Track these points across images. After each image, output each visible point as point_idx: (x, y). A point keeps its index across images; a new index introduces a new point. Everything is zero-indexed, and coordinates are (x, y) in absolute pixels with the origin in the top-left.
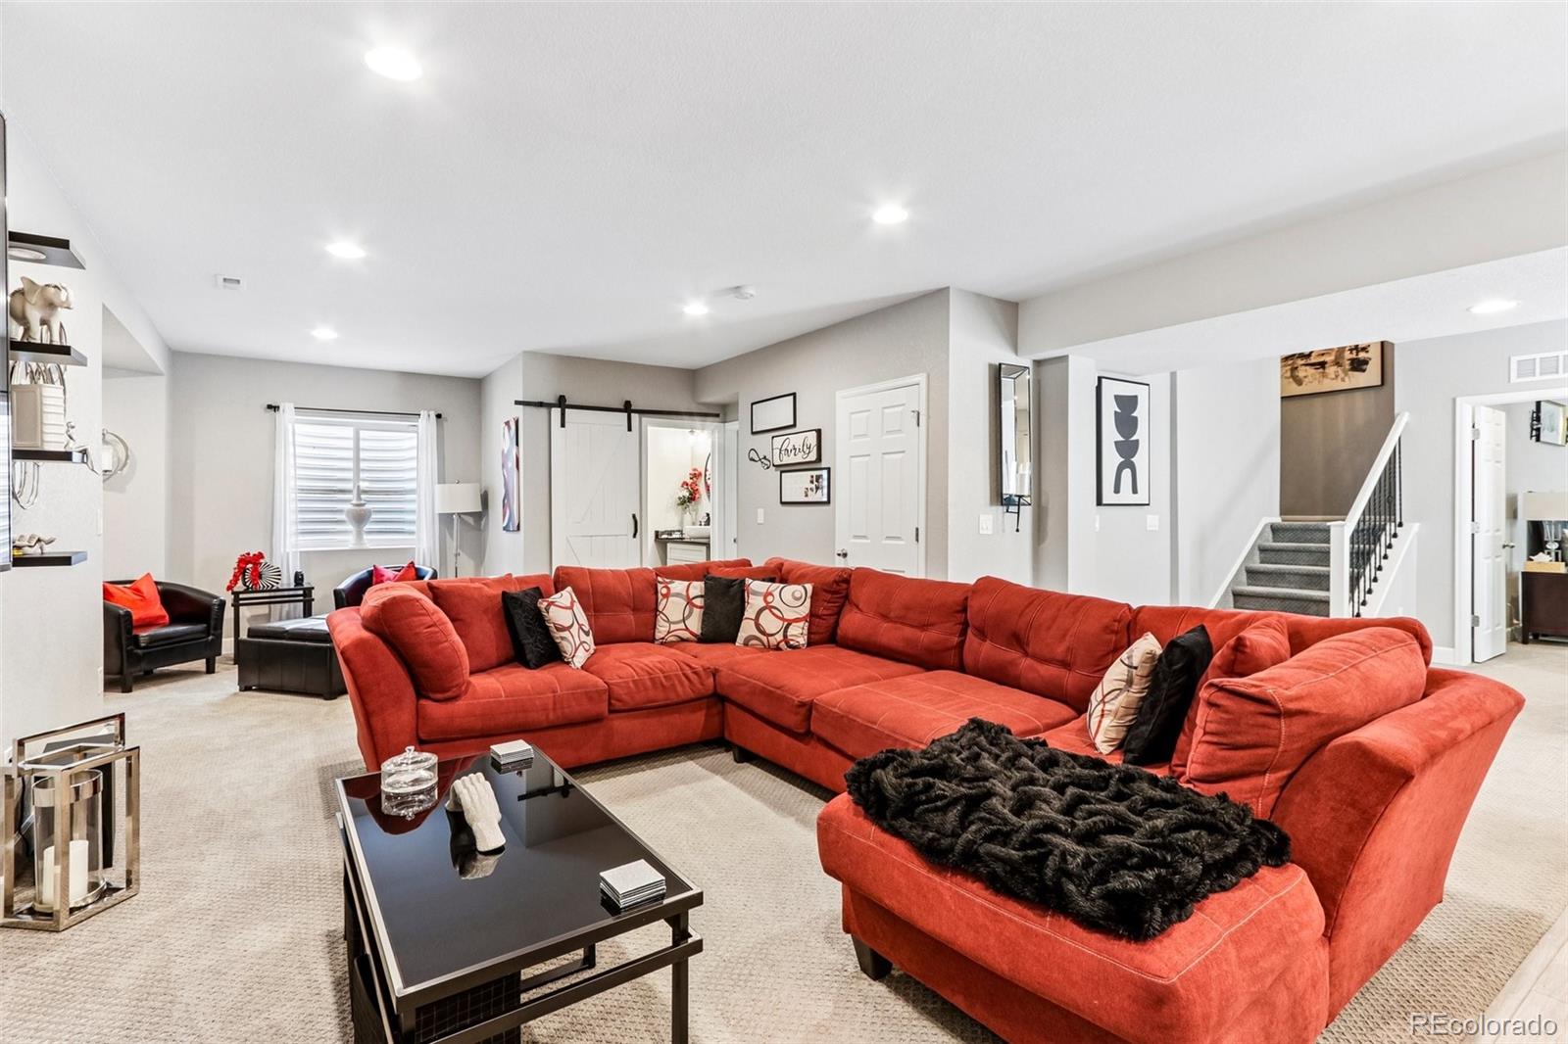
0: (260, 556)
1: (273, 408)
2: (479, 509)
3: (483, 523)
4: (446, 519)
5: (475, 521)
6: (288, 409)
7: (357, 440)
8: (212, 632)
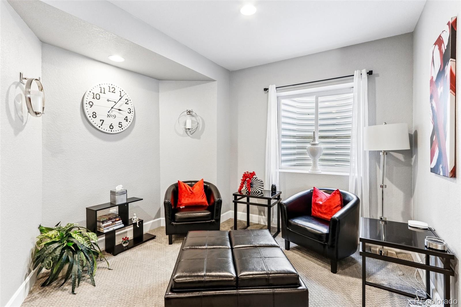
0: (253, 174)
1: (266, 90)
2: (407, 147)
3: (413, 159)
4: (375, 155)
5: (405, 158)
6: (272, 89)
7: (317, 103)
8: (214, 217)
